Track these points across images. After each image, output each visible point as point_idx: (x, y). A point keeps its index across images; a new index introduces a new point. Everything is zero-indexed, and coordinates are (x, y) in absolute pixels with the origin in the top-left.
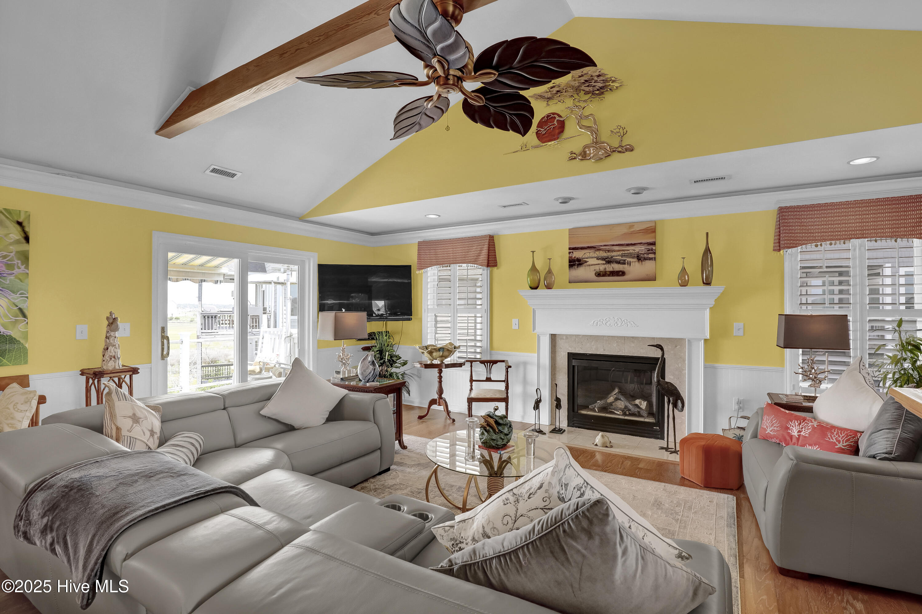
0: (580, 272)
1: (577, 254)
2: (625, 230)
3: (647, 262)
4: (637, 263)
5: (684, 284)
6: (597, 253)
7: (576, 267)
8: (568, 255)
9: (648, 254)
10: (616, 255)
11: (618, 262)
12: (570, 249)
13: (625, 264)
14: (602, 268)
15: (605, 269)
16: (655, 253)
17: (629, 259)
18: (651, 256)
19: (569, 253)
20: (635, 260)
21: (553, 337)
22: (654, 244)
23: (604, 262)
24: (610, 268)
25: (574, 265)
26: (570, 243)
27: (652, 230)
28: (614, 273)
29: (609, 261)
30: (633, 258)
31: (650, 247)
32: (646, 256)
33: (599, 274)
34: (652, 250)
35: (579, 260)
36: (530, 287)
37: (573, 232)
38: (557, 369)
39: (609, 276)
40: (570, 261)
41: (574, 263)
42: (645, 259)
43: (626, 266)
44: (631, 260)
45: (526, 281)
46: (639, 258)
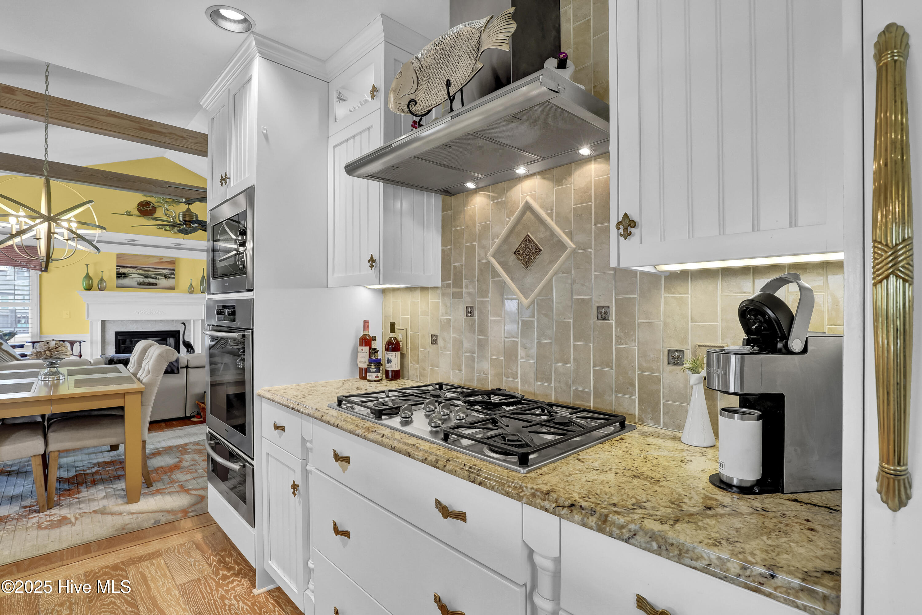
0: (125, 281)
1: (123, 270)
2: (157, 260)
3: (171, 279)
4: (164, 280)
5: (191, 292)
6: (138, 271)
7: (122, 278)
8: (116, 270)
9: (171, 275)
10: (151, 274)
11: (153, 278)
12: (117, 266)
13: (156, 279)
14: (141, 280)
15: (144, 281)
16: (175, 275)
17: (159, 277)
18: (173, 276)
19: (117, 269)
20: (163, 278)
21: (103, 323)
22: (174, 270)
23: (143, 277)
24: (147, 280)
25: (121, 277)
26: (117, 262)
27: (173, 262)
28: (150, 284)
29: (146, 277)
30: (162, 276)
31: (172, 271)
32: (170, 276)
33: (140, 284)
34: (173, 273)
35: (124, 274)
36: (85, 289)
37: (119, 257)
38: (107, 343)
39: (147, 285)
40: (117, 274)
41: (120, 275)
42: (169, 278)
43: (157, 280)
44: (161, 277)
45: (81, 284)
46: (166, 277)
